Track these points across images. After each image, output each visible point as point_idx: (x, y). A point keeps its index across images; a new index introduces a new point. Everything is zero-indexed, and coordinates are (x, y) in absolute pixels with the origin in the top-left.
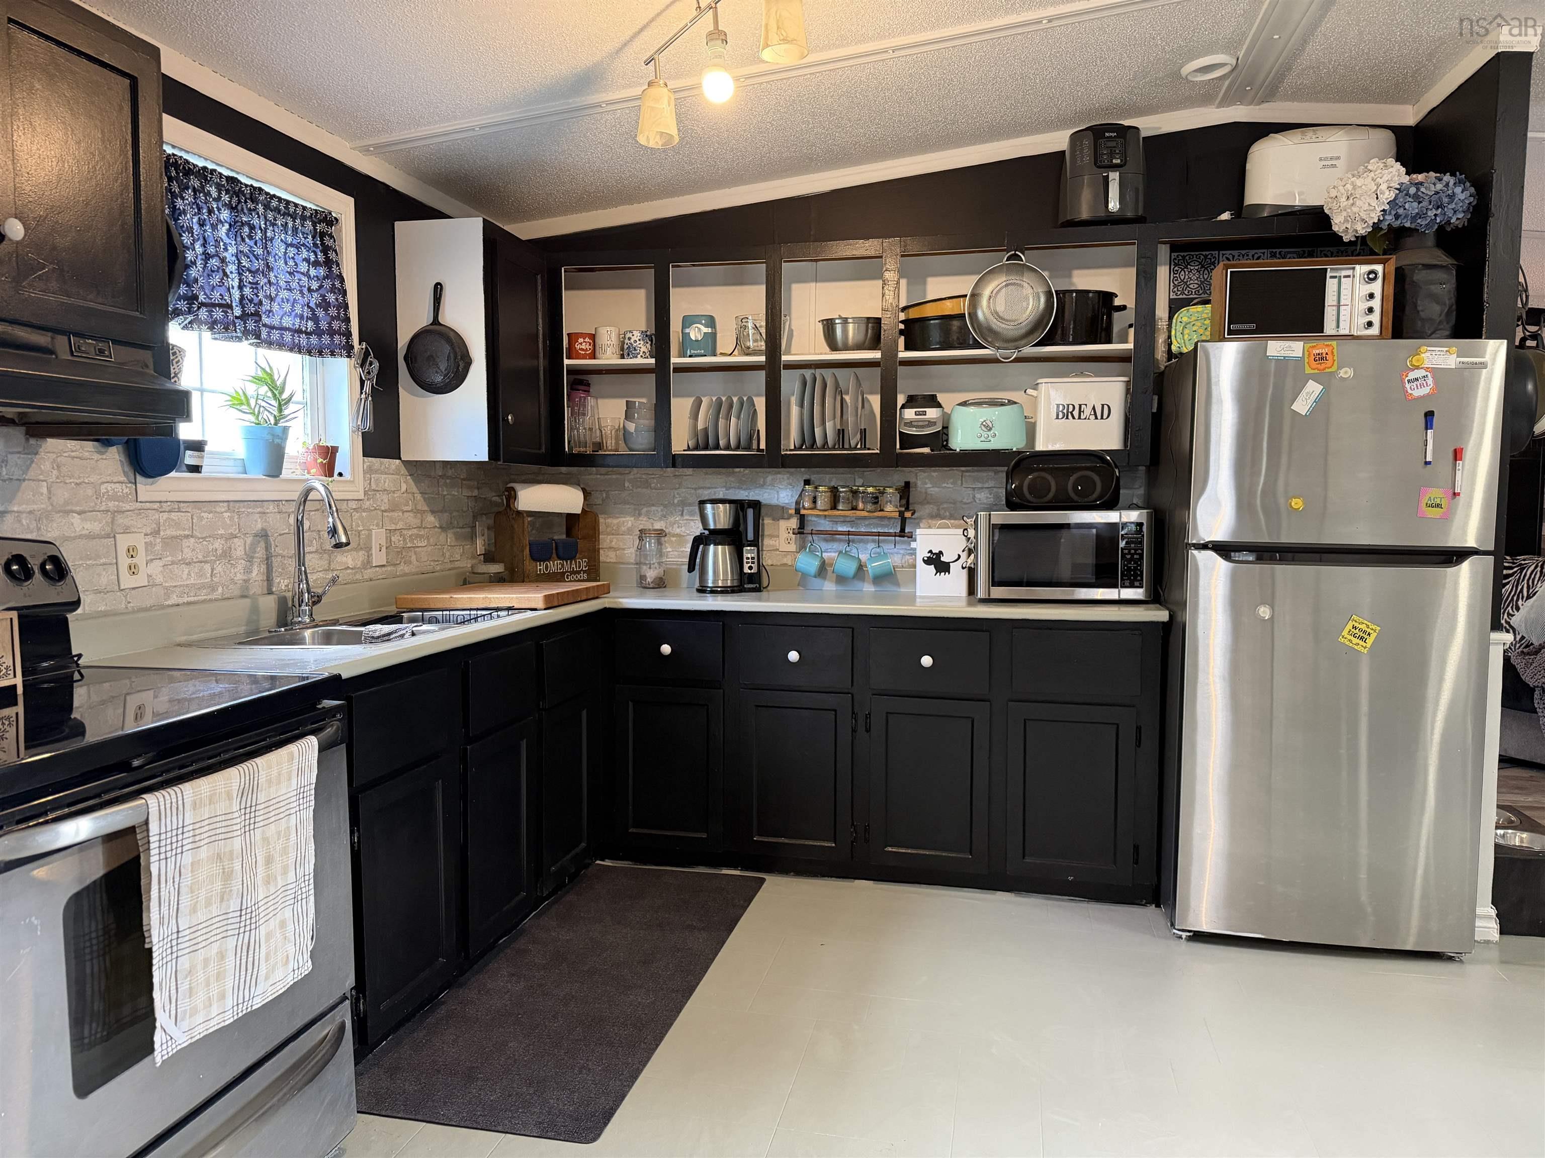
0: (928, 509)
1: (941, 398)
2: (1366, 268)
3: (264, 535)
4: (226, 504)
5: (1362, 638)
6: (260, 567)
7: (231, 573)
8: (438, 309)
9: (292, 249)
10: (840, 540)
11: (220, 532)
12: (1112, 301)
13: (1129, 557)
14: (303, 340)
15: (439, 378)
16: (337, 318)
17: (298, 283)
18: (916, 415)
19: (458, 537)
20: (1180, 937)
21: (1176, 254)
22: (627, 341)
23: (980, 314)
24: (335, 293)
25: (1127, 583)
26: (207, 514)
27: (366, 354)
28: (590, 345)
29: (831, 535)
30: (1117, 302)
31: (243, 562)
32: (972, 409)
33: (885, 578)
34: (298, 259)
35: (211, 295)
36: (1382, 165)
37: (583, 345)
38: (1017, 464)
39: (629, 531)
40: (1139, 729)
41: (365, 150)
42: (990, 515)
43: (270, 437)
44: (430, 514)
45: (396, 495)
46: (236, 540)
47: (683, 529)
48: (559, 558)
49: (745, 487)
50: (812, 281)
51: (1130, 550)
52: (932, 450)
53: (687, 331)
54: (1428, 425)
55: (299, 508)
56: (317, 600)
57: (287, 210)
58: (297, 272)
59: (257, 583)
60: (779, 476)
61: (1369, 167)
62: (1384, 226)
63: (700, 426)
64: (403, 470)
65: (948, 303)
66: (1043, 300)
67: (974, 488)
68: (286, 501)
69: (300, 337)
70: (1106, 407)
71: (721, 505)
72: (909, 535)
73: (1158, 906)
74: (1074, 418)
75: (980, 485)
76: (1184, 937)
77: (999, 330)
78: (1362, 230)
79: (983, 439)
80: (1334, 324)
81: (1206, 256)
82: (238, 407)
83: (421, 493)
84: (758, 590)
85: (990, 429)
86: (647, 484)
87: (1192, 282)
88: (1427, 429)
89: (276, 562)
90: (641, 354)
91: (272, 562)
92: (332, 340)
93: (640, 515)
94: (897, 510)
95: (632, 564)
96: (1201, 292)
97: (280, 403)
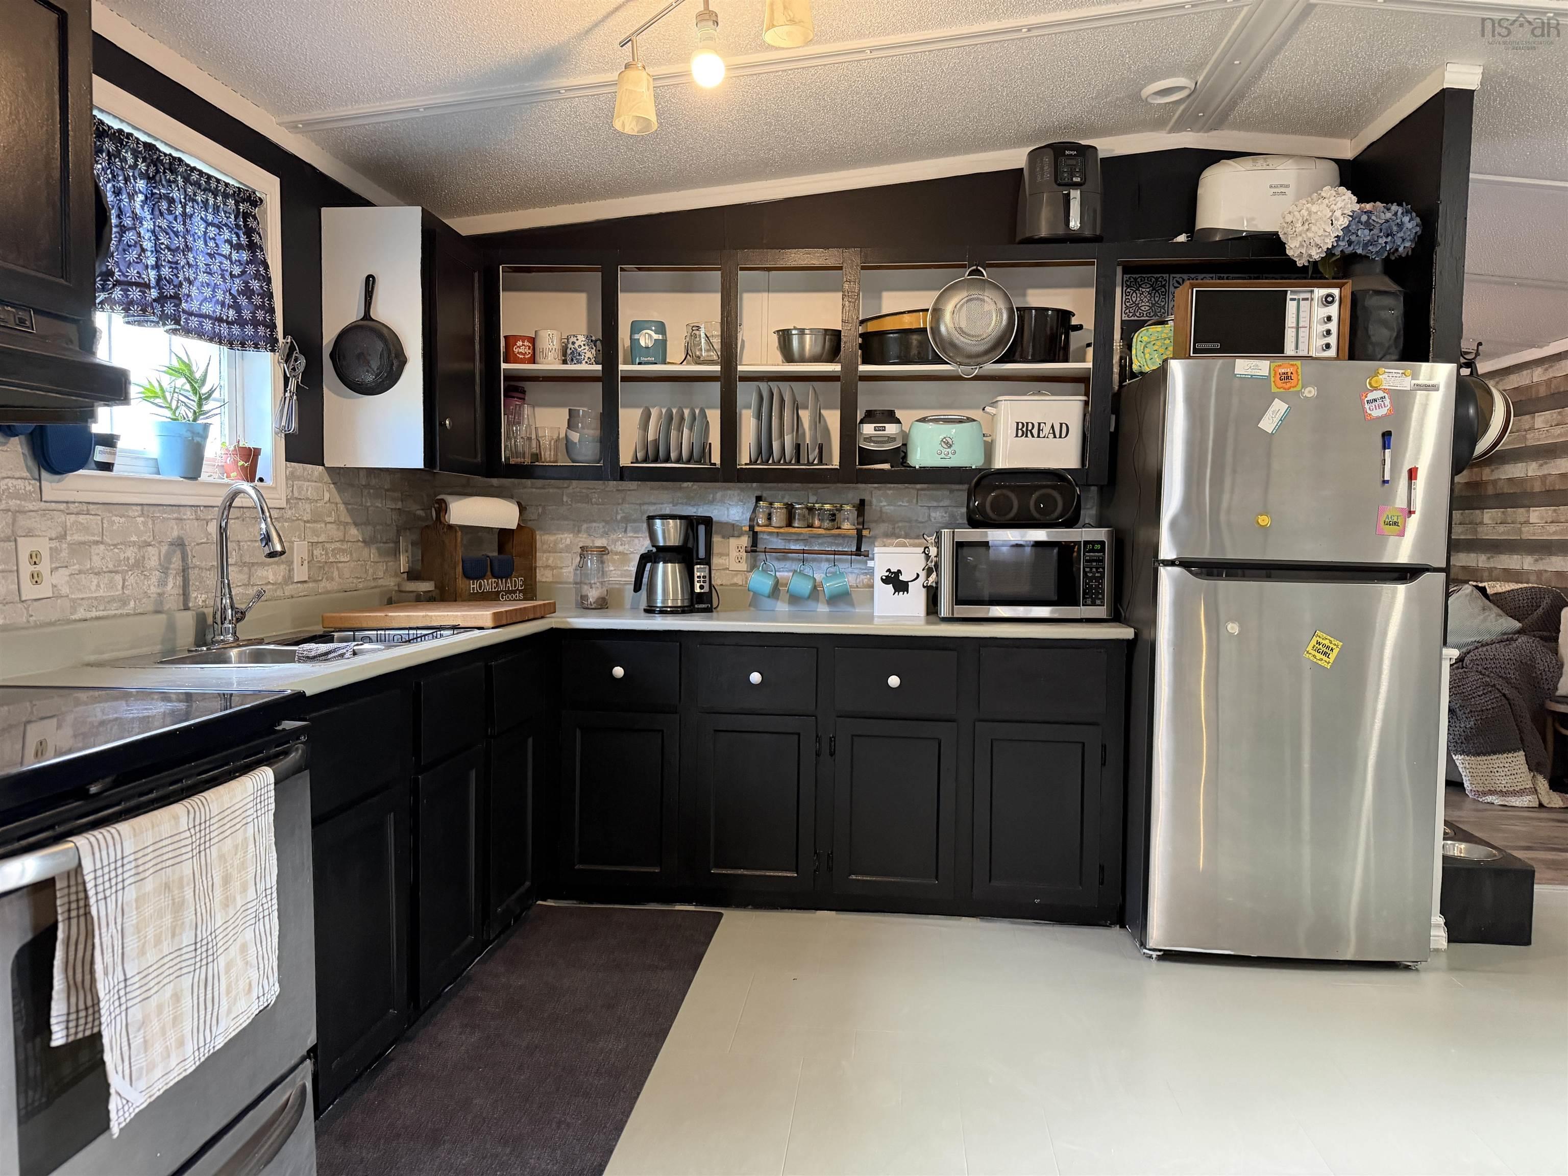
0: (883, 527)
1: (899, 414)
2: (1324, 291)
3: (180, 544)
4: (139, 508)
5: (1325, 654)
6: (176, 579)
7: (144, 584)
8: (370, 304)
9: (213, 229)
10: (793, 559)
11: (132, 539)
12: (1069, 320)
13: (1090, 575)
14: (224, 329)
15: (370, 378)
16: (262, 307)
17: (219, 266)
18: (875, 430)
19: (381, 553)
20: (1151, 957)
21: (1128, 276)
22: (570, 346)
23: (943, 329)
24: (259, 280)
25: (1089, 602)
26: (118, 518)
27: (292, 349)
28: (529, 349)
29: (783, 554)
30: (1074, 321)
31: (157, 573)
32: (931, 426)
33: (841, 598)
34: (220, 239)
35: (128, 272)
36: (1334, 193)
37: (522, 348)
38: (978, 483)
39: (568, 549)
40: (1104, 747)
41: (293, 127)
42: (953, 532)
43: (189, 434)
44: (353, 526)
45: (318, 505)
46: (150, 548)
47: (627, 546)
48: (494, 576)
49: (693, 503)
50: (764, 291)
51: (1091, 568)
52: (892, 467)
53: (636, 336)
54: (1386, 445)
55: (223, 513)
56: (240, 616)
57: (208, 184)
58: (218, 254)
59: (172, 597)
60: (729, 492)
61: (1323, 194)
62: (1337, 252)
63: (651, 437)
64: (327, 478)
65: (906, 317)
66: (1005, 316)
67: (929, 507)
68: (205, 507)
69: (221, 326)
70: (1064, 426)
71: (671, 521)
72: (866, 553)
73: (1123, 926)
74: (1033, 436)
75: (935, 504)
76: (1154, 956)
77: (960, 345)
78: (1317, 255)
79: (943, 456)
80: (1293, 346)
81: (1157, 279)
82: (152, 400)
83: (344, 503)
84: (709, 610)
85: (950, 446)
86: (587, 499)
87: (1143, 304)
88: (1384, 448)
89: (193, 574)
90: (586, 360)
91: (188, 574)
92: (256, 332)
93: (579, 532)
94: (854, 527)
95: (570, 583)
96: (1152, 314)
97: (200, 398)
